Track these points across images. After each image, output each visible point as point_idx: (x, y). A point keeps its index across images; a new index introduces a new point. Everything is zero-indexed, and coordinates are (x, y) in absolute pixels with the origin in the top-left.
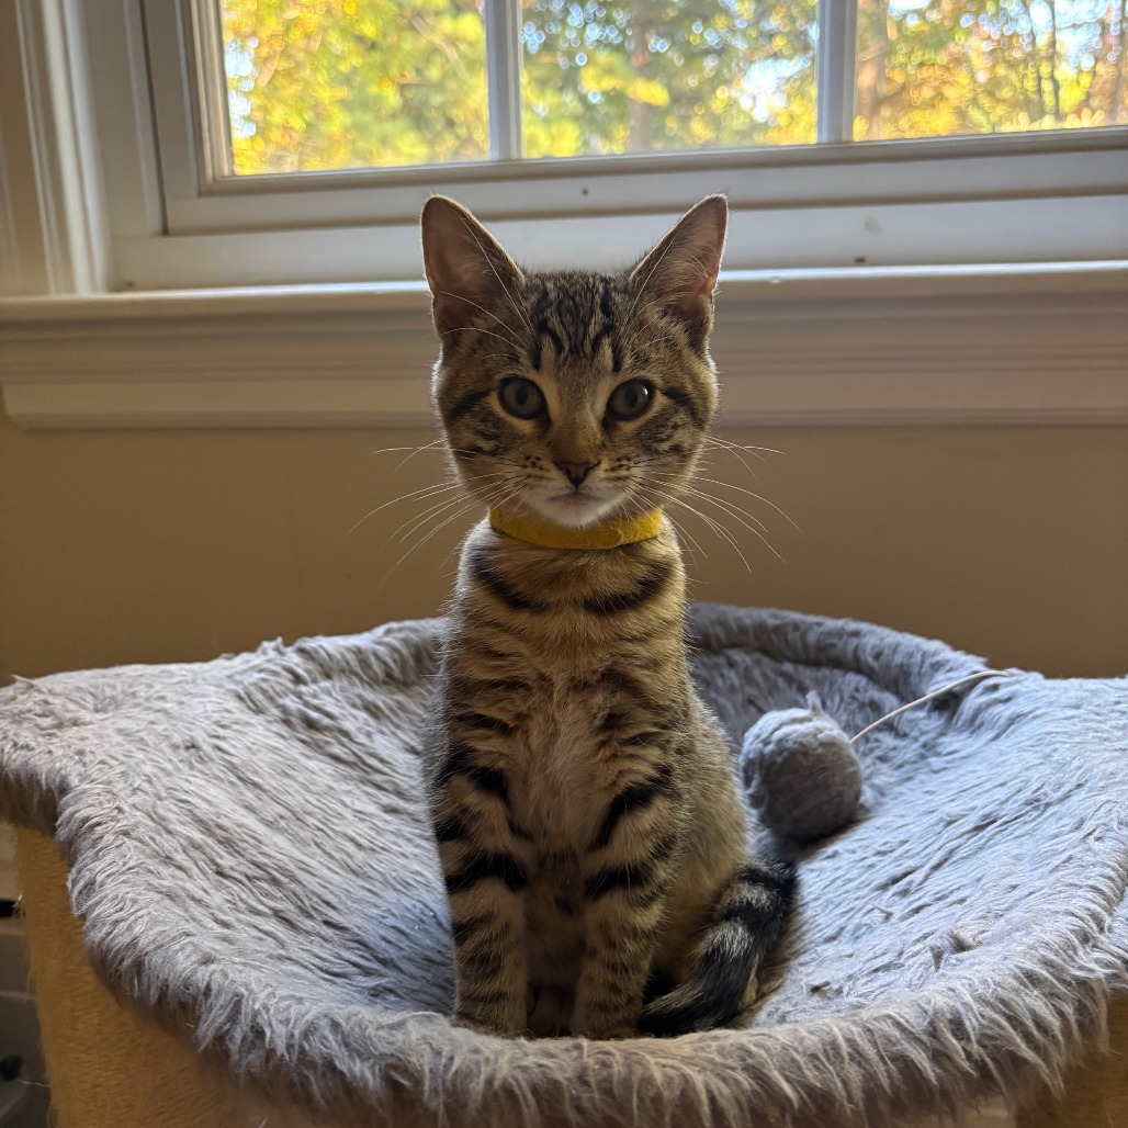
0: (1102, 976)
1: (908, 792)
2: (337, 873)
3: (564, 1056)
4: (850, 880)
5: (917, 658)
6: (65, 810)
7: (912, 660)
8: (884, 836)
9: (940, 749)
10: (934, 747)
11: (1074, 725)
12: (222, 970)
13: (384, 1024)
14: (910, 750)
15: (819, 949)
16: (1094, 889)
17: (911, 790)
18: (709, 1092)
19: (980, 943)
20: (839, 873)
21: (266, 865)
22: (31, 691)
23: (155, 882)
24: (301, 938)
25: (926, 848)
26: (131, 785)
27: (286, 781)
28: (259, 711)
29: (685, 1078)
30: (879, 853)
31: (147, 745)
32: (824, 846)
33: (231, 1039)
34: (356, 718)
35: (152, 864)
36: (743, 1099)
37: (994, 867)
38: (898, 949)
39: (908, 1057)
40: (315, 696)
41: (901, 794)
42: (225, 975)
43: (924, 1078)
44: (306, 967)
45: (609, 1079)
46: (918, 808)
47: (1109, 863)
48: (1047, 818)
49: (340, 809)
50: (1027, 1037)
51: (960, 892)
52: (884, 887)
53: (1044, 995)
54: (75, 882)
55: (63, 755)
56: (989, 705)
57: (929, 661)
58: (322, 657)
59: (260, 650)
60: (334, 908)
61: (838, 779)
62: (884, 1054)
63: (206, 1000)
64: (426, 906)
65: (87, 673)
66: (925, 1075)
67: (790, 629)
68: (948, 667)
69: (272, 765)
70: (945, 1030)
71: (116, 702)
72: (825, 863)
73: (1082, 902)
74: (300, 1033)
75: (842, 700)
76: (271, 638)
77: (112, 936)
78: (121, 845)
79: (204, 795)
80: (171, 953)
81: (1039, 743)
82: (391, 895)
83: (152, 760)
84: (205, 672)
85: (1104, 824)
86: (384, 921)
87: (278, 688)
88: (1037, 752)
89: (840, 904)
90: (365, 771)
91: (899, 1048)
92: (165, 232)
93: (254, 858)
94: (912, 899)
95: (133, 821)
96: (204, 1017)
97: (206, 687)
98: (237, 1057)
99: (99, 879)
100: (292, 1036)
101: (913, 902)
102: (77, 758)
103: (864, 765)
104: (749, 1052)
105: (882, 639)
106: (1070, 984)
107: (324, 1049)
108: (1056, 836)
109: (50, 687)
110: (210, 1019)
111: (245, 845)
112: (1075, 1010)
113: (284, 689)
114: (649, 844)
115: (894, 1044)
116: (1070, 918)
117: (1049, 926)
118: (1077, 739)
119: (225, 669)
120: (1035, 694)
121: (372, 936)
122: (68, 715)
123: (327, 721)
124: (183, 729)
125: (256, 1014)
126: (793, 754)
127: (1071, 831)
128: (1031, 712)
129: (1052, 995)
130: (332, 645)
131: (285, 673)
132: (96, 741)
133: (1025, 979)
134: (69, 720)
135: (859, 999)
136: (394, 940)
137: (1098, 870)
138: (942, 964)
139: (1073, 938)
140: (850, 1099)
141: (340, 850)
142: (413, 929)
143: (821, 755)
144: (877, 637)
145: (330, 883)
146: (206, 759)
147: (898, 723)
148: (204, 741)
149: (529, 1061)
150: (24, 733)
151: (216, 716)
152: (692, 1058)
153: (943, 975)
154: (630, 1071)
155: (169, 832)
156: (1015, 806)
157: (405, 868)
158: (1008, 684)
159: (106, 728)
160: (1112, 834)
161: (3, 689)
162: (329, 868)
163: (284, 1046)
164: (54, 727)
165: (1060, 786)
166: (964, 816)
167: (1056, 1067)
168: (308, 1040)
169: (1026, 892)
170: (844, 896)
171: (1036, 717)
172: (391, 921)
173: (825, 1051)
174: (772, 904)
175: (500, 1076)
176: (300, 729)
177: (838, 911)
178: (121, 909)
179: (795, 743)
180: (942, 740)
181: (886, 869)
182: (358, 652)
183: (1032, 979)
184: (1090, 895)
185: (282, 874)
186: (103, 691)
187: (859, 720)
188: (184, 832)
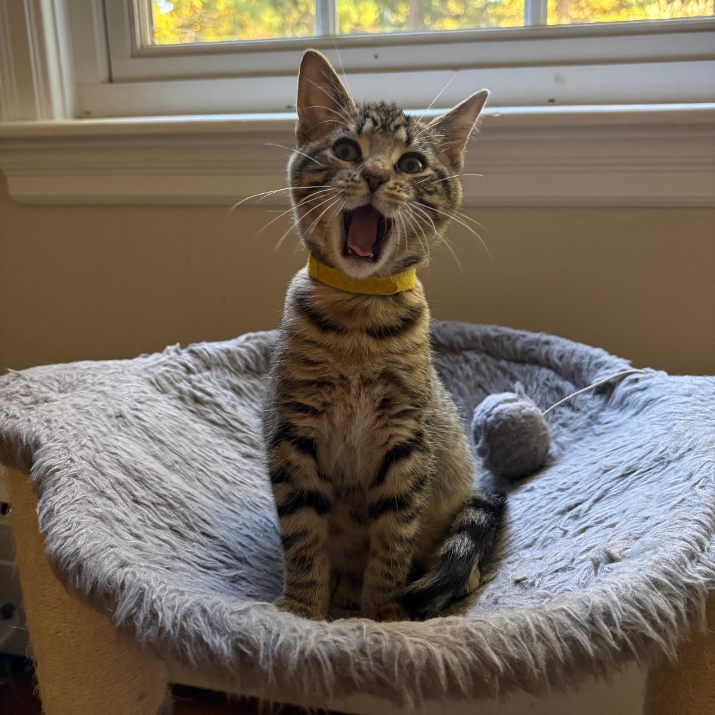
0: (703, 583)
1: (580, 448)
2: (211, 499)
3: (351, 634)
4: (541, 507)
5: (586, 360)
6: (37, 460)
7: (583, 361)
8: (563, 478)
9: (600, 420)
10: (597, 418)
11: (687, 407)
12: (132, 572)
13: (236, 610)
14: (581, 420)
15: (520, 553)
16: (699, 522)
17: (582, 447)
18: (445, 661)
19: (624, 557)
20: (534, 502)
21: (165, 495)
22: (19, 379)
23: (92, 509)
24: (186, 544)
25: (590, 487)
26: (80, 443)
27: (180, 438)
28: (164, 391)
29: (429, 652)
30: (560, 490)
31: (91, 415)
32: (525, 482)
33: (137, 618)
34: (226, 396)
35: (91, 497)
36: (467, 666)
37: (634, 503)
38: (571, 557)
39: (576, 638)
40: (200, 382)
41: (575, 449)
42: (134, 574)
43: (585, 652)
44: (189, 564)
45: (379, 651)
46: (585, 460)
47: (708, 504)
48: (669, 470)
49: (214, 455)
50: (653, 623)
51: (612, 519)
52: (563, 513)
53: (665, 595)
54: (41, 509)
55: (37, 423)
56: (632, 392)
57: (594, 362)
58: (205, 356)
59: (165, 351)
60: (208, 524)
61: (534, 440)
62: (559, 635)
63: (122, 592)
64: (269, 521)
65: (55, 366)
66: (586, 650)
67: (505, 339)
68: (606, 366)
69: (171, 428)
70: (600, 620)
71: (73, 386)
72: (525, 495)
73: (690, 531)
74: (181, 616)
75: (538, 386)
76: (172, 344)
77: (63, 547)
78: (72, 484)
79: (127, 449)
80: (100, 559)
81: (664, 419)
82: (246, 513)
83: (94, 426)
84: (130, 366)
85: (705, 477)
86: (241, 532)
87: (176, 377)
88: (662, 425)
89: (534, 523)
90: (231, 431)
91: (570, 631)
92: (111, 80)
93: (158, 491)
94: (581, 521)
95: (80, 468)
96: (120, 604)
97: (130, 376)
98: (141, 631)
99: (57, 507)
100: (176, 617)
101: (581, 524)
102: (46, 424)
103: (551, 429)
104: (471, 633)
105: (564, 347)
106: (682, 588)
107: (196, 627)
108: (674, 484)
109: (31, 376)
110: (124, 605)
111: (152, 482)
112: (685, 605)
113: (180, 377)
114: (410, 482)
115: (566, 629)
116: (682, 542)
117: (669, 547)
118: (689, 418)
119: (143, 364)
120: (661, 386)
121: (233, 542)
122: (42, 395)
123: (207, 398)
124: (115, 405)
125: (153, 602)
126: (505, 422)
127: (684, 481)
128: (659, 398)
129: (670, 595)
130: (211, 348)
131: (181, 367)
132: (60, 413)
133: (652, 585)
134: (42, 399)
135: (545, 591)
136: (246, 545)
137: (702, 509)
138: (599, 571)
139: (684, 556)
140: (537, 666)
141: (214, 484)
142: (258, 536)
143: (524, 423)
144: (561, 345)
145: (207, 507)
146: (129, 424)
147: (574, 402)
148: (128, 412)
149: (328, 638)
150: (13, 407)
151: (136, 396)
152: (434, 637)
153: (599, 581)
154: (394, 647)
155: (103, 474)
156: (648, 461)
157: (256, 495)
158: (645, 379)
159: (65, 404)
160: (711, 484)
161: (2, 377)
162: (207, 496)
163: (170, 625)
164: (32, 403)
165: (677, 449)
166: (615, 467)
167: (672, 644)
168: (186, 621)
169: (654, 522)
170: (537, 518)
171: (662, 401)
172: (245, 531)
173: (521, 634)
174: (488, 522)
175: (309, 648)
176: (190, 403)
177: (532, 528)
178: (70, 529)
179: (507, 416)
180: (602, 414)
181: (565, 500)
182: (228, 352)
183: (657, 584)
184: (696, 526)
185: (176, 502)
186: (64, 378)
187: (549, 399)
188: (113, 474)
